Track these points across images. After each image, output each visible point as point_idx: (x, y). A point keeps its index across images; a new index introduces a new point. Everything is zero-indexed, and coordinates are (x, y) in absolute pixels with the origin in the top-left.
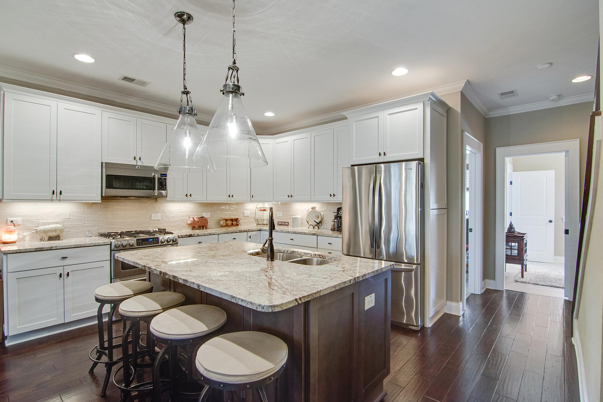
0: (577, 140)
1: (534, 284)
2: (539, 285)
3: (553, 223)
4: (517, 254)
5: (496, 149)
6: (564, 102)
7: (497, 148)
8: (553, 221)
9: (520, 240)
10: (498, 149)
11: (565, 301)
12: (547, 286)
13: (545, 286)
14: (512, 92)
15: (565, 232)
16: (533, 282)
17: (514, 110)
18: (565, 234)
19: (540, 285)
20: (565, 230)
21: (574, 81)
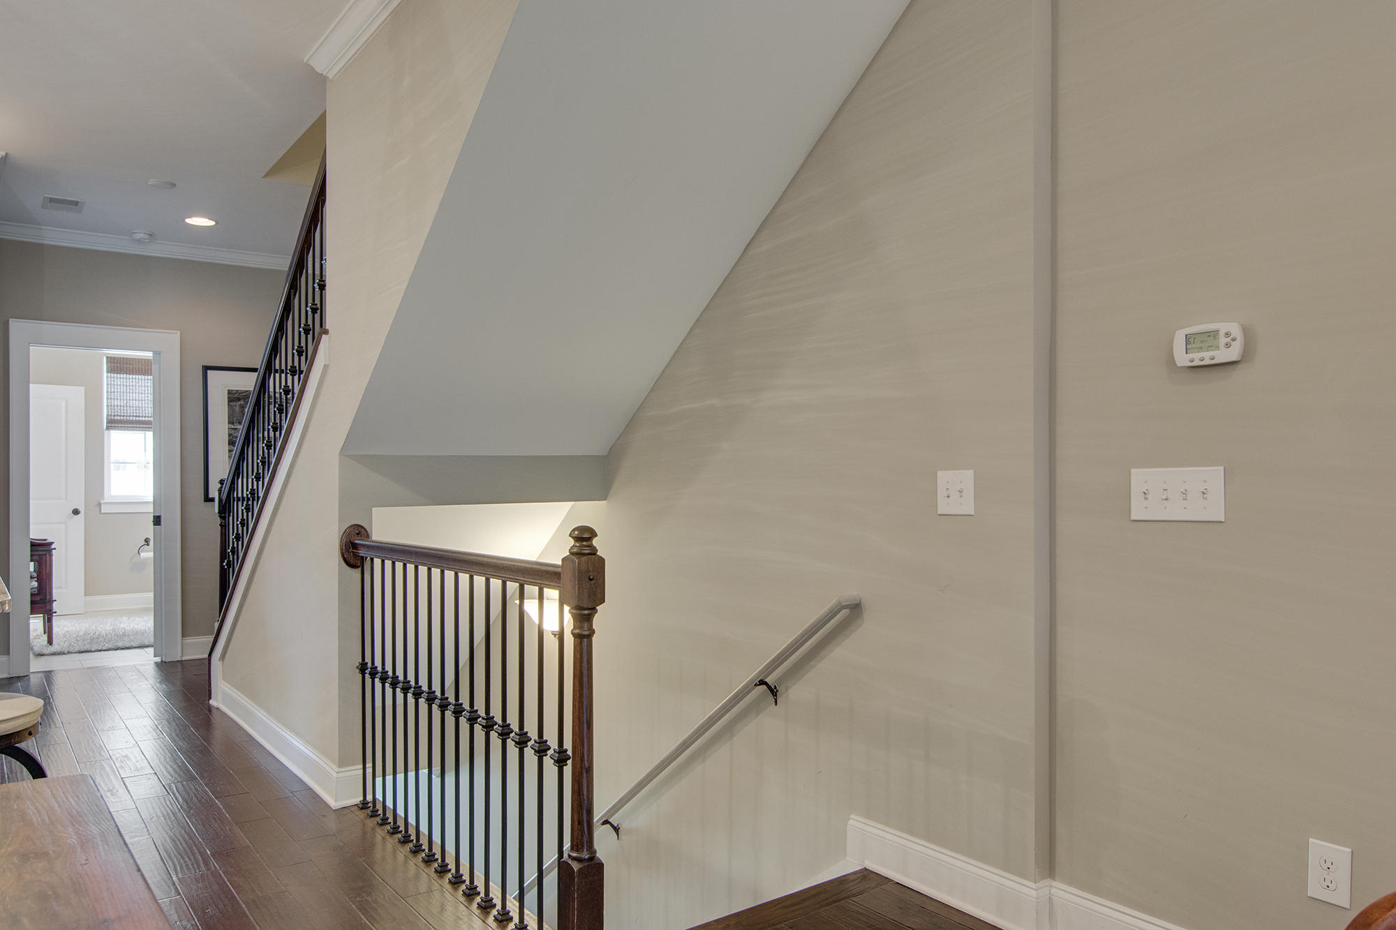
0: (176, 333)
1: (82, 652)
2: (91, 651)
3: (81, 516)
4: (36, 590)
5: (8, 321)
6: (157, 250)
7: (11, 320)
8: (82, 509)
9: (44, 553)
10: (14, 321)
11: (156, 663)
12: (108, 650)
13: (104, 651)
14: (76, 203)
15: (153, 521)
16: (77, 649)
17: (54, 237)
18: (154, 525)
19: (94, 651)
20: (154, 516)
21: (188, 221)
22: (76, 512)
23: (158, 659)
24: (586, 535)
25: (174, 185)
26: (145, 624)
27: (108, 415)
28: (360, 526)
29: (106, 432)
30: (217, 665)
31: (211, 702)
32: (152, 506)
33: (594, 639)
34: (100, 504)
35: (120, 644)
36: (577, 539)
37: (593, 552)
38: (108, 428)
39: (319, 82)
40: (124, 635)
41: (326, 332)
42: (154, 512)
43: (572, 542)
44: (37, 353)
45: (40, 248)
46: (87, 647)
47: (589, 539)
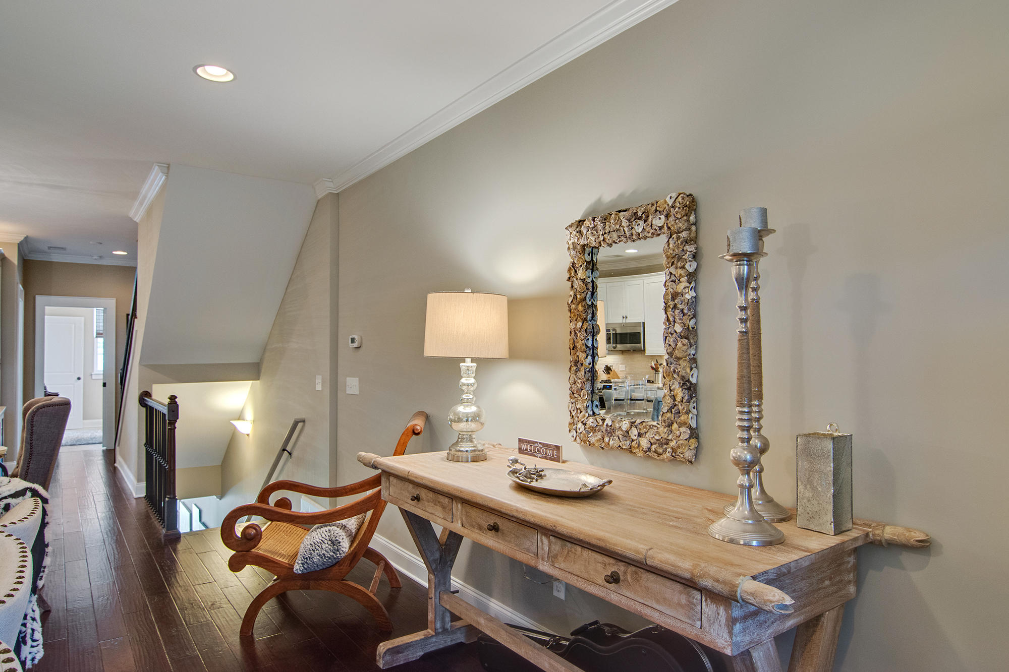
0: (114, 300)
1: (72, 445)
3: (81, 381)
6: (106, 262)
7: (37, 297)
8: (82, 377)
11: (103, 450)
14: (62, 248)
18: (103, 386)
20: (103, 382)
21: (114, 252)
22: (79, 379)
23: (105, 448)
24: (173, 398)
25: (101, 243)
26: (99, 434)
27: (97, 331)
28: (148, 392)
29: (95, 339)
30: (117, 449)
31: (116, 465)
32: (102, 375)
33: (176, 430)
34: (92, 375)
35: (90, 442)
36: (170, 399)
37: (176, 403)
38: (97, 337)
39: (136, 224)
40: (94, 438)
41: (136, 318)
42: (103, 379)
43: (169, 400)
44: (48, 309)
45: (51, 263)
46: (75, 443)
47: (175, 399)
